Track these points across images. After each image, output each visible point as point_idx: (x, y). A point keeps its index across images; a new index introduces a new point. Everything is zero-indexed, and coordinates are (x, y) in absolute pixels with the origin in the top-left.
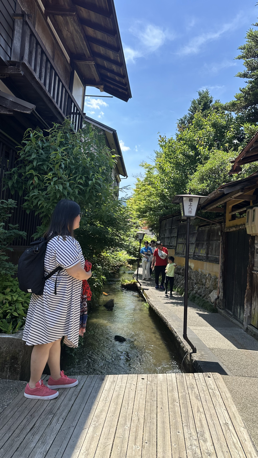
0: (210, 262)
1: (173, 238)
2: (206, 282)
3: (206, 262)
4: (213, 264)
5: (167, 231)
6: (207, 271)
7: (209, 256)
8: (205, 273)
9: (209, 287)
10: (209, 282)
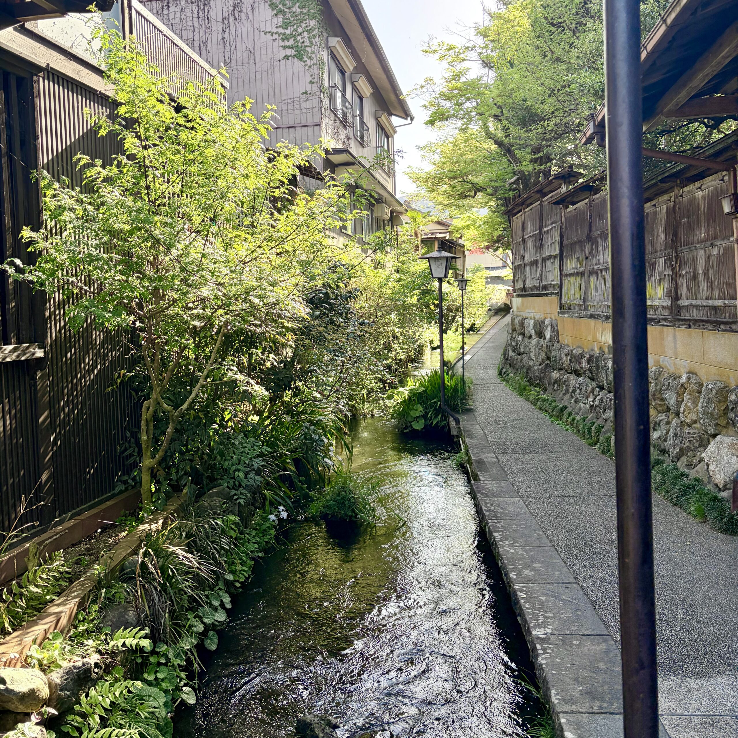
0: (690, 326)
1: (548, 263)
2: (679, 403)
3: (671, 329)
4: (706, 333)
5: (531, 244)
6: (678, 362)
7: (684, 302)
8: (672, 370)
9: (695, 422)
10: (695, 403)
